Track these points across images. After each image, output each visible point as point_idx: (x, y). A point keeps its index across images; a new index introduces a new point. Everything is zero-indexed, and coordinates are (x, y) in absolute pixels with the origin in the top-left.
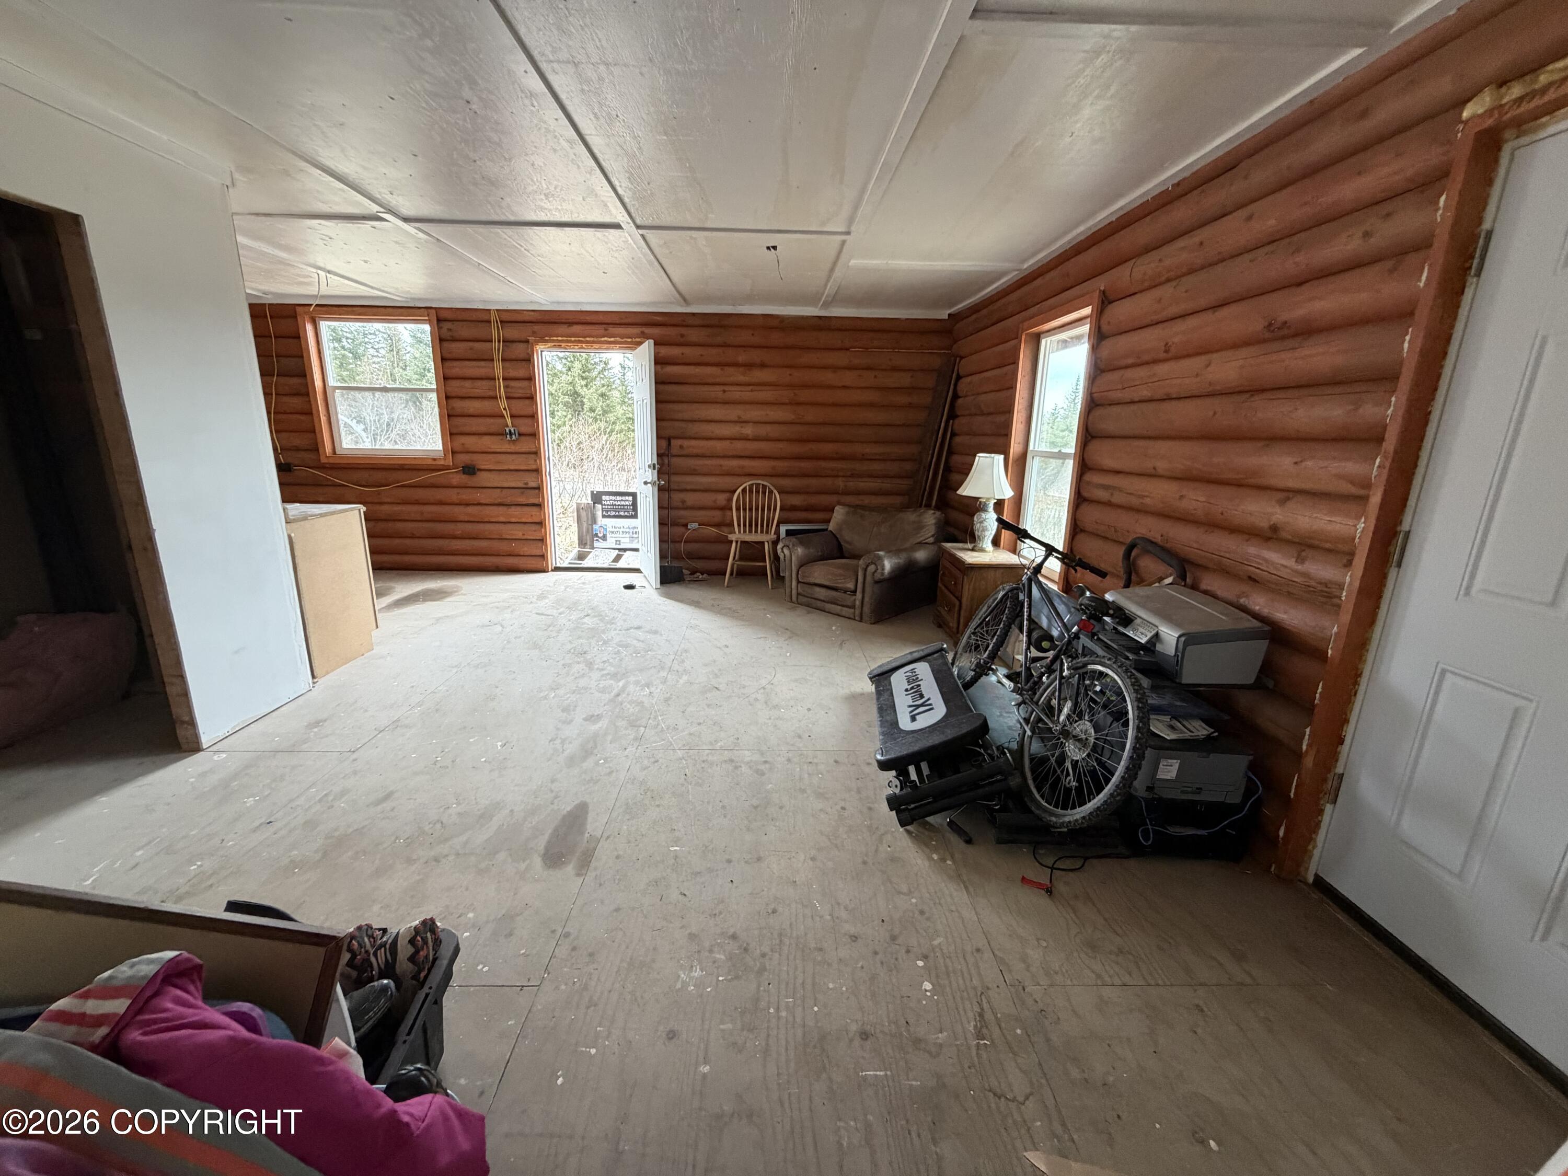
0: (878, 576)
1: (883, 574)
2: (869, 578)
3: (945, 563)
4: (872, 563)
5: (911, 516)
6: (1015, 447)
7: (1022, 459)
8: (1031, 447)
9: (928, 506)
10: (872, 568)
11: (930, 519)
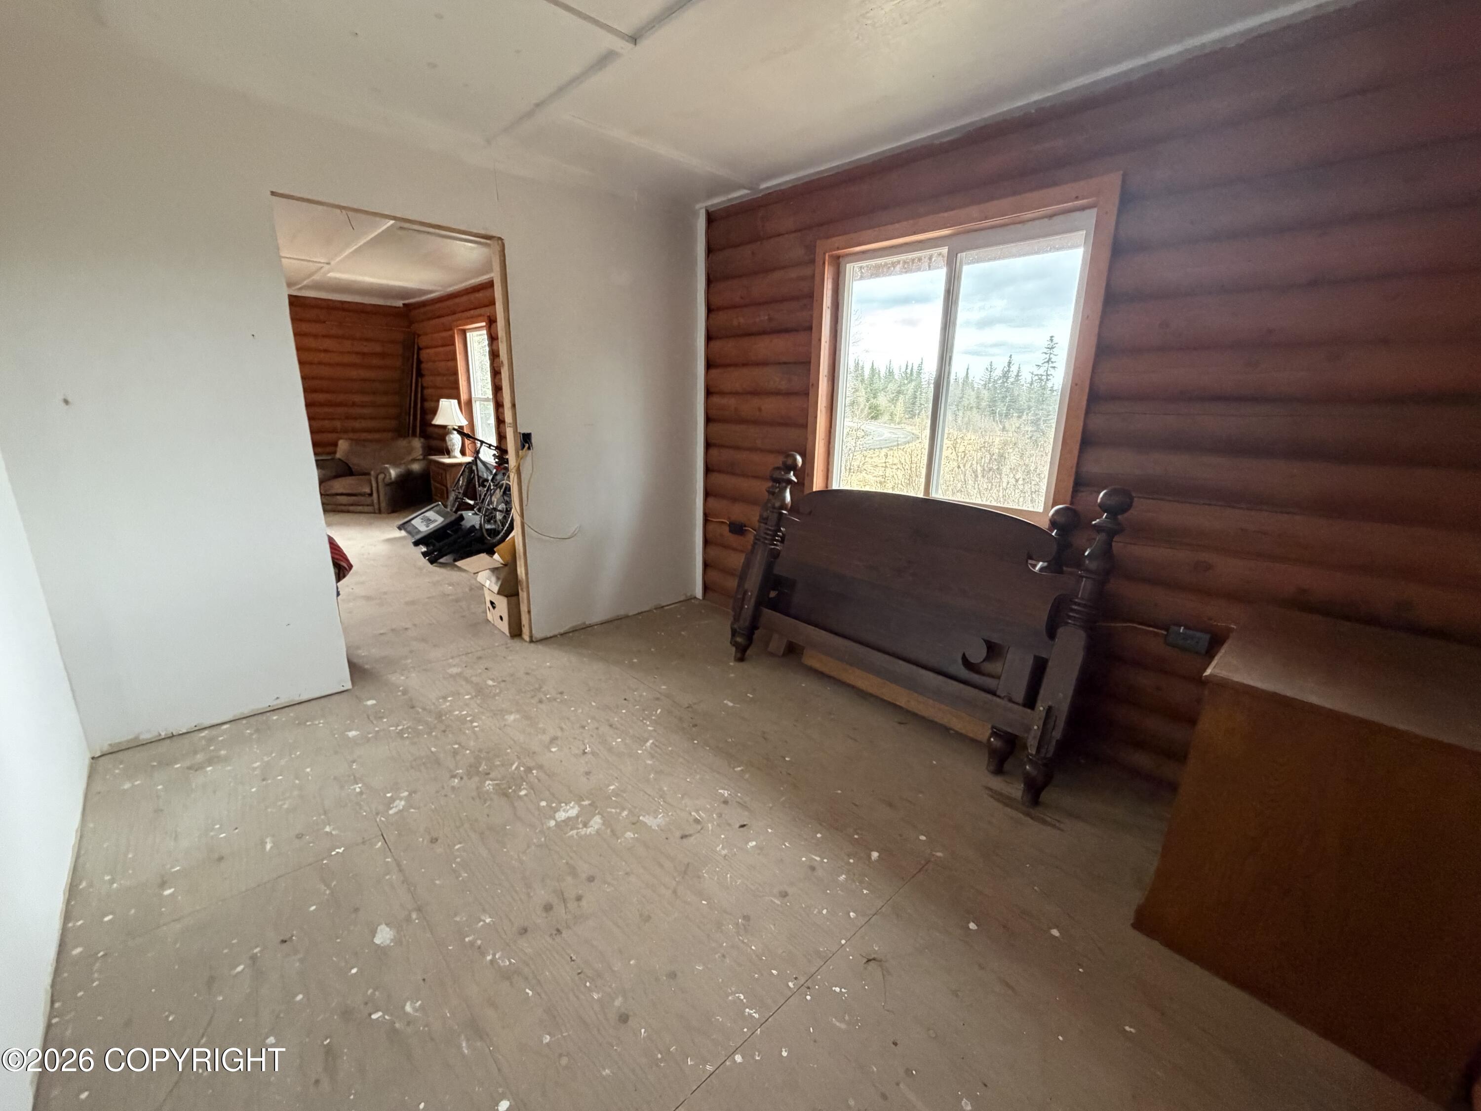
0: (387, 480)
1: (391, 479)
2: (380, 484)
3: (433, 467)
4: (381, 473)
5: (402, 443)
6: (464, 396)
7: (469, 403)
8: (473, 396)
9: (414, 435)
10: (381, 476)
11: (417, 444)
